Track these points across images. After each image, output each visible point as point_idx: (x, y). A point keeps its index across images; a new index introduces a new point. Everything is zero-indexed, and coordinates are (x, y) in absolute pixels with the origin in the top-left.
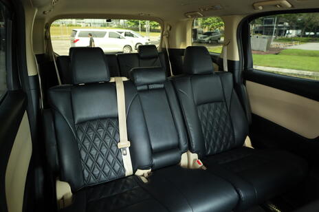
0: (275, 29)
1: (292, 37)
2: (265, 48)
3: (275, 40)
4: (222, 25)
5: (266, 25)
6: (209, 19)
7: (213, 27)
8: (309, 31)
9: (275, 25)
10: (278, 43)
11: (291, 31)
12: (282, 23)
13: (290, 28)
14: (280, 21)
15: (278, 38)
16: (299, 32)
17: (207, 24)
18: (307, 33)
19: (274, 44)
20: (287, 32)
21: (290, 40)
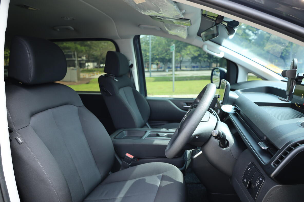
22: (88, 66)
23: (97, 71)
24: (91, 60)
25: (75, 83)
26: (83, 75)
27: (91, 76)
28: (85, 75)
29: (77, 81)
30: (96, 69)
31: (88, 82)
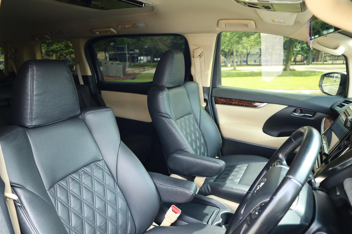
0: (127, 56)
1: (144, 63)
2: (122, 74)
3: (130, 66)
4: (72, 53)
5: (119, 52)
6: (55, 46)
7: (61, 55)
8: (157, 57)
9: (127, 52)
10: (133, 69)
11: (142, 58)
12: (133, 50)
13: (141, 55)
14: (130, 48)
15: (132, 64)
16: (149, 58)
17: (53, 51)
18: (156, 59)
19: (129, 70)
20: (139, 58)
21: (143, 66)
22: (141, 60)
23: (149, 66)
24: (144, 53)
25: (120, 79)
26: (133, 71)
27: (141, 72)
28: (135, 70)
29: (122, 76)
30: (149, 64)
31: (134, 77)
